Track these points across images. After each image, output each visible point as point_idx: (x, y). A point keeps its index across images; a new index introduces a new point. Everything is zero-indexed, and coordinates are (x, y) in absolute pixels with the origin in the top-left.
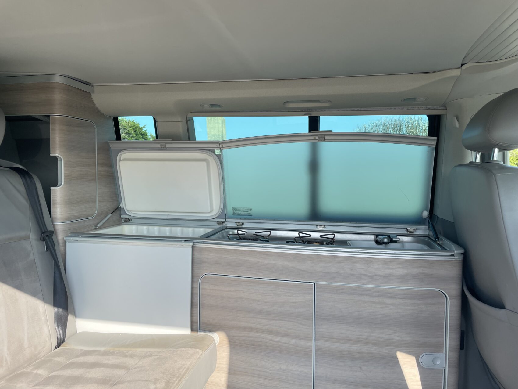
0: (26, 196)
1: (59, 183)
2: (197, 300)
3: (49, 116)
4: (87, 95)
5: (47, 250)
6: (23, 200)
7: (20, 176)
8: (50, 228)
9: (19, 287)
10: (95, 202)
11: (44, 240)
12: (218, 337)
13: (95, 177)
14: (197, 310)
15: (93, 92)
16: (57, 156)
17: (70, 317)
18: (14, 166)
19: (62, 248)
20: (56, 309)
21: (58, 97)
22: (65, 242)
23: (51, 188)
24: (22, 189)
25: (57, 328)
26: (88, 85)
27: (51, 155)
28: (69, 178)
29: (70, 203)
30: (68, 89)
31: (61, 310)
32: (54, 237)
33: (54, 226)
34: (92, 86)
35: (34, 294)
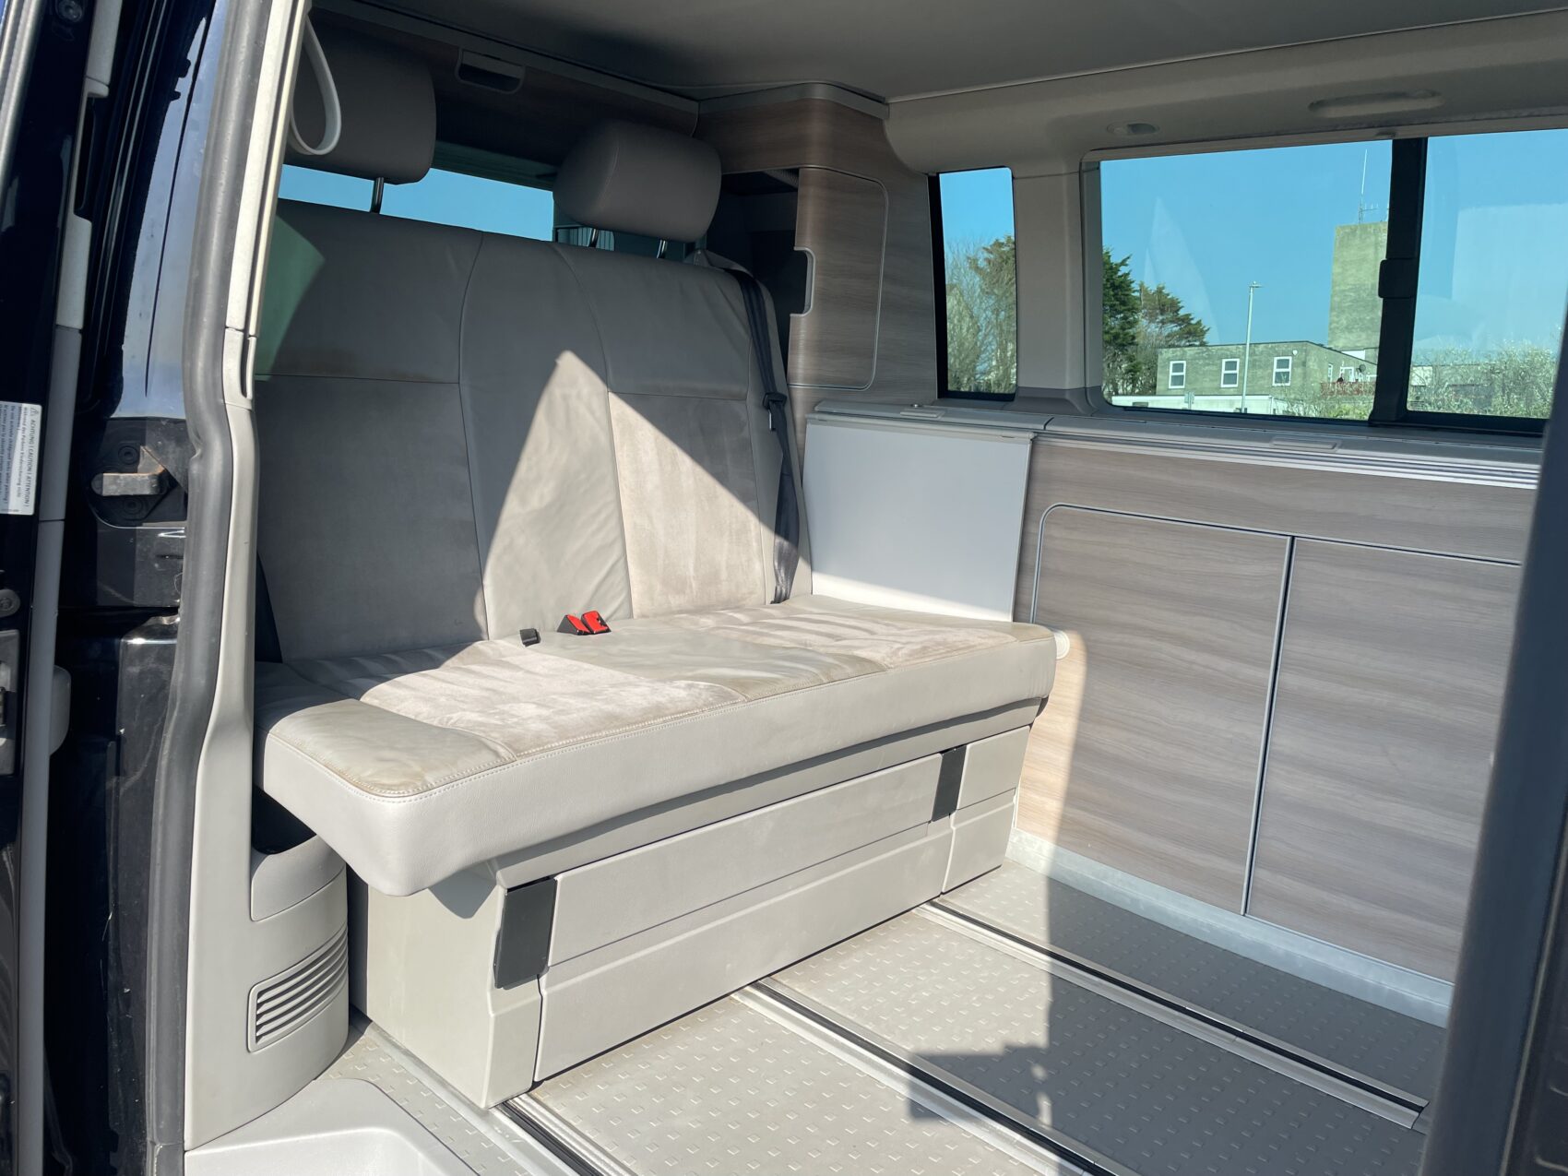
0: (746, 321)
1: (806, 308)
2: (1035, 560)
3: (795, 172)
4: (876, 124)
5: (773, 429)
6: (741, 331)
7: (740, 284)
8: (781, 389)
9: (721, 478)
10: (872, 357)
11: (768, 408)
12: (1065, 642)
13: (877, 304)
14: (1033, 582)
15: (888, 116)
16: (808, 253)
17: (802, 566)
18: (734, 268)
19: (799, 435)
20: (779, 540)
21: (816, 129)
22: (805, 422)
23: (792, 315)
24: (741, 308)
25: (776, 564)
26: (880, 102)
27: (796, 249)
28: (824, 298)
29: (822, 348)
30: (837, 112)
31: (786, 544)
32: (787, 409)
33: (789, 390)
34: (888, 104)
35: (745, 498)
